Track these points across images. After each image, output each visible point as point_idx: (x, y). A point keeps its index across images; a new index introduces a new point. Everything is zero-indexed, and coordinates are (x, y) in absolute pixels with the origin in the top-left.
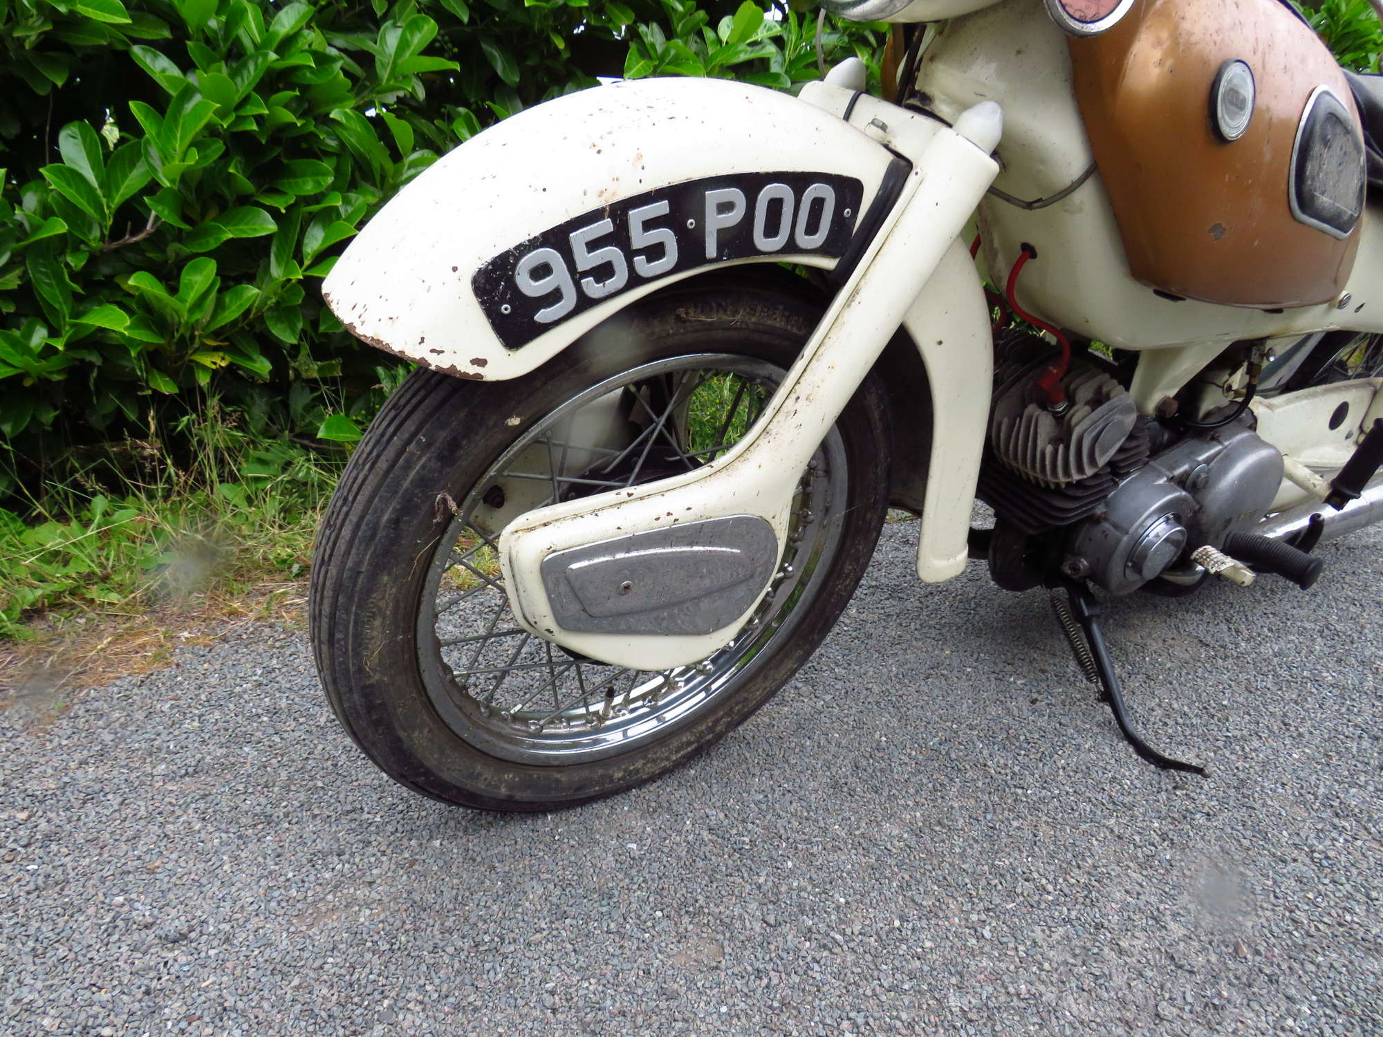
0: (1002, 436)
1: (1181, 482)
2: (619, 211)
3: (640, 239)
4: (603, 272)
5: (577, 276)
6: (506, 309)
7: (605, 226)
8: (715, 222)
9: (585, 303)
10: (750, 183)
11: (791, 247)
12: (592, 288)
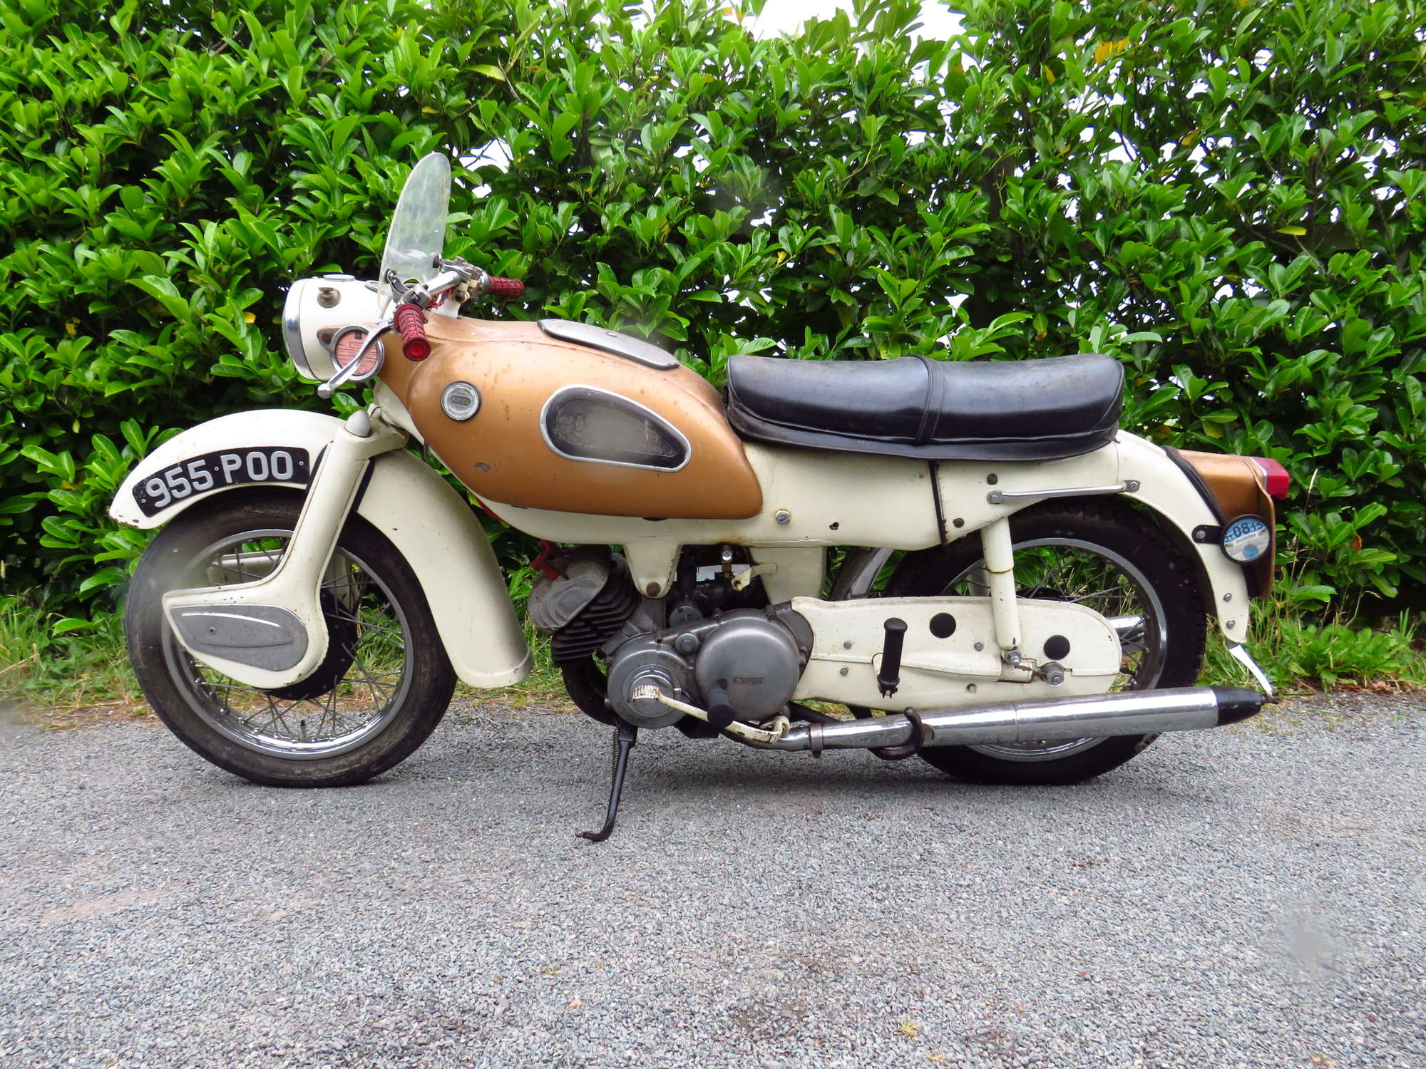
2: (184, 464)
3: (194, 475)
4: (180, 488)
5: (170, 489)
6: (144, 501)
7: (179, 470)
8: (227, 469)
9: (174, 501)
10: (243, 452)
11: (271, 478)
12: (176, 493)
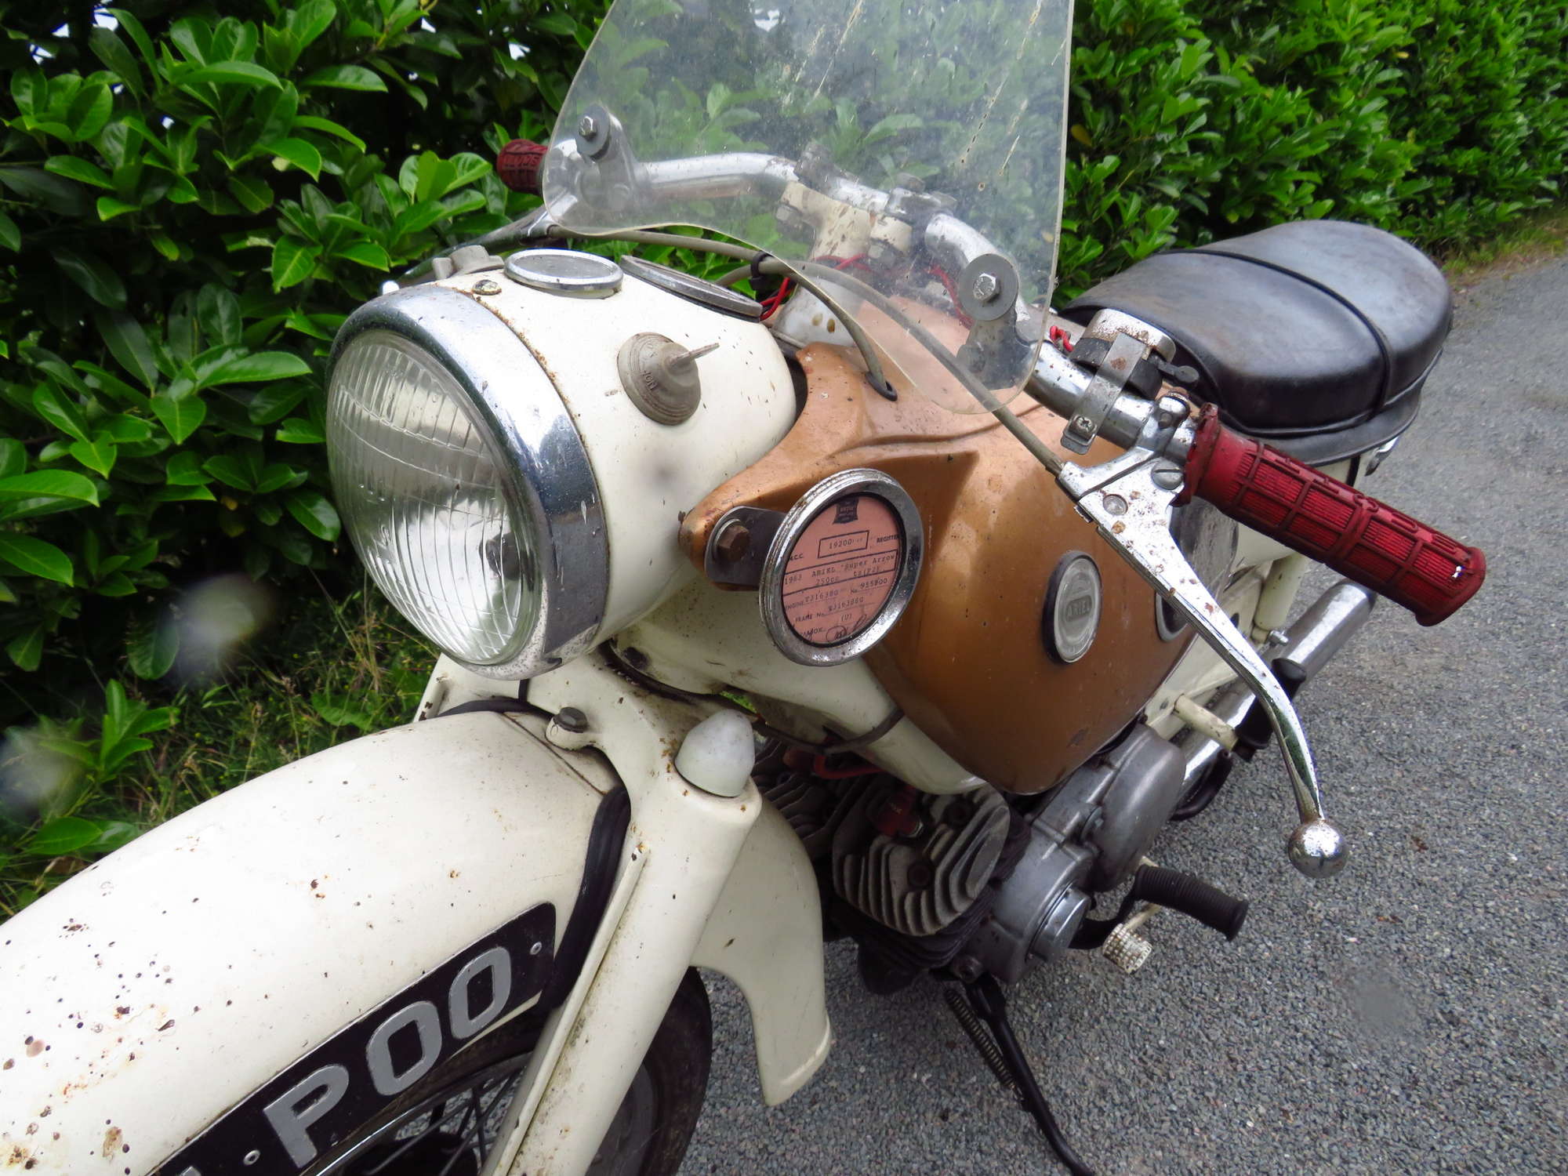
0: (847, 885)
1: (1077, 838)
